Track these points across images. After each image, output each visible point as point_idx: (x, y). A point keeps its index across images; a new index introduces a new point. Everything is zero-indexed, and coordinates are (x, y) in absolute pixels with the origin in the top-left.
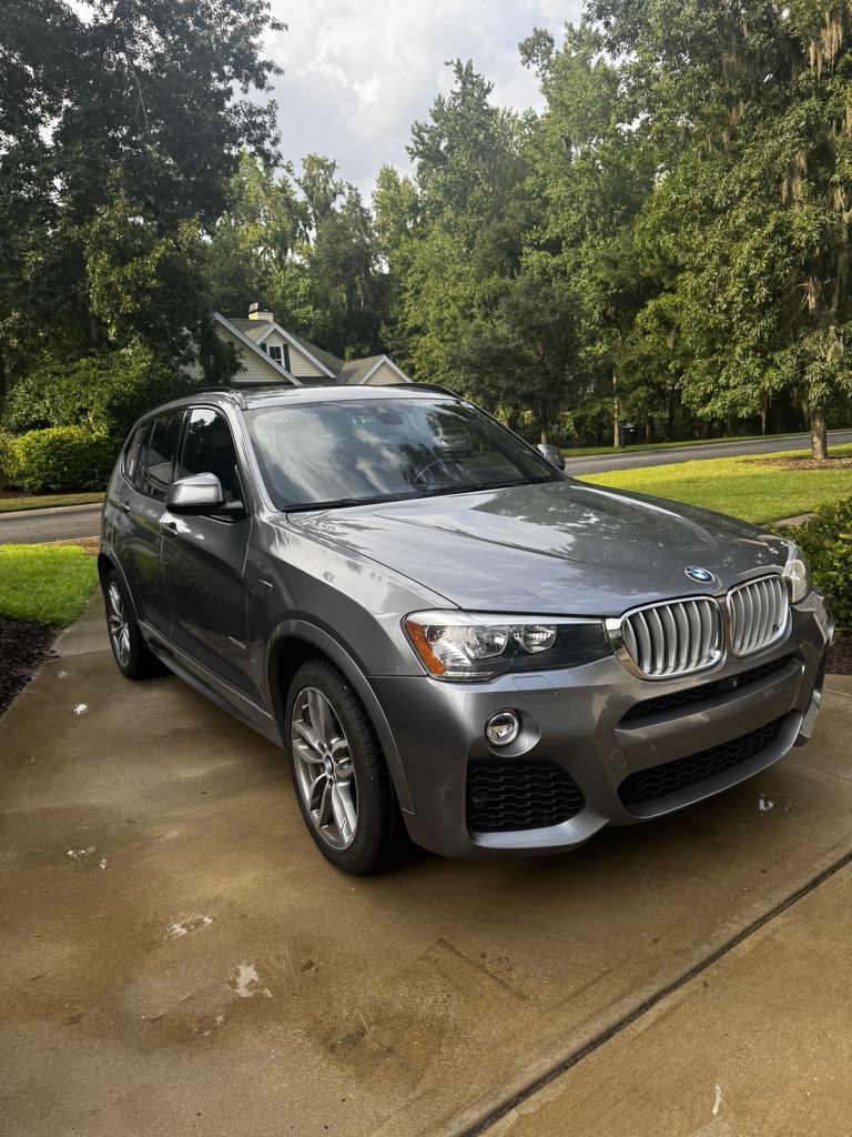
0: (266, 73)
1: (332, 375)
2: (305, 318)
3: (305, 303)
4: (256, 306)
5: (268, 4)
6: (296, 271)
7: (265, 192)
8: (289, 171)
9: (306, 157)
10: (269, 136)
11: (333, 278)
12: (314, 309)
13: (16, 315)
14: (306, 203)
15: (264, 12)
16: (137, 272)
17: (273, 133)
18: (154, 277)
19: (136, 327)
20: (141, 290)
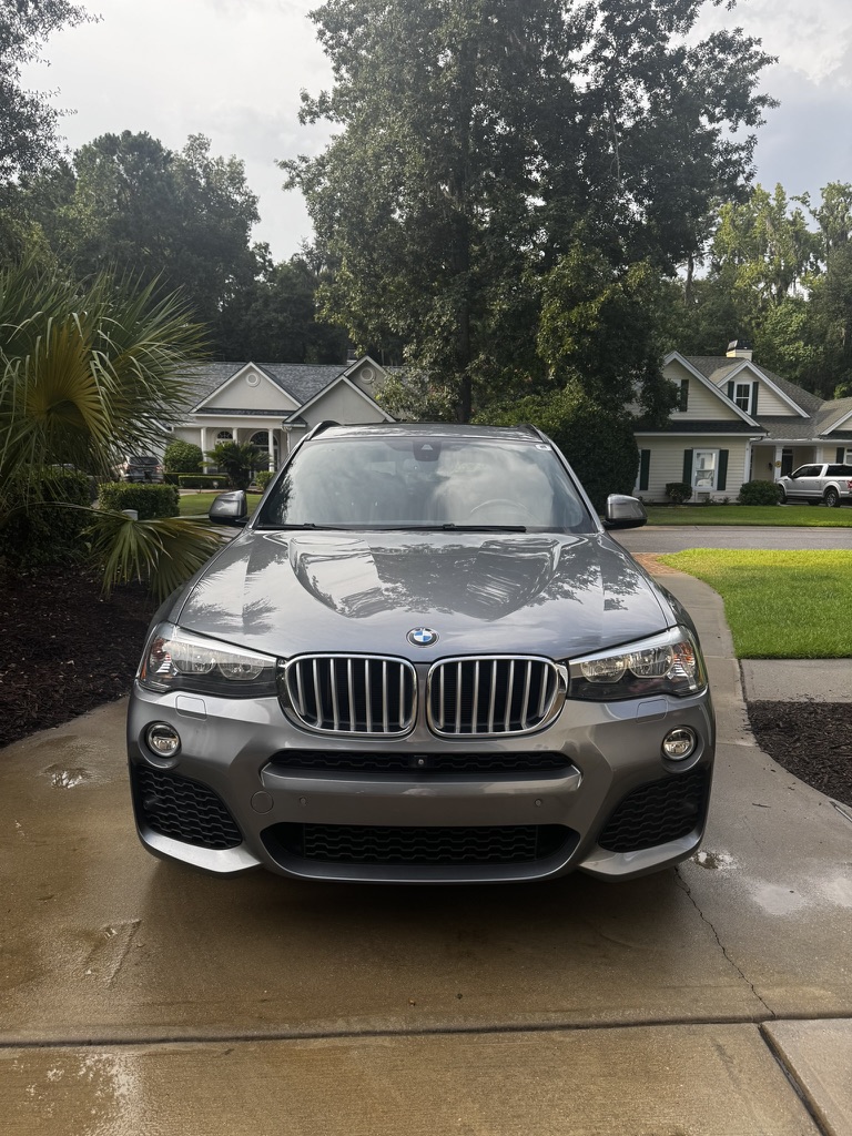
0: (759, 108)
1: (805, 415)
2: (793, 354)
3: (796, 339)
4: (735, 343)
5: (759, 40)
6: (790, 306)
7: (774, 226)
8: (804, 202)
9: (826, 186)
10: (744, 172)
11: (834, 312)
12: (806, 345)
13: (482, 357)
14: (821, 235)
15: (755, 48)
16: (582, 316)
17: (747, 169)
18: (596, 319)
19: (577, 367)
20: (584, 332)
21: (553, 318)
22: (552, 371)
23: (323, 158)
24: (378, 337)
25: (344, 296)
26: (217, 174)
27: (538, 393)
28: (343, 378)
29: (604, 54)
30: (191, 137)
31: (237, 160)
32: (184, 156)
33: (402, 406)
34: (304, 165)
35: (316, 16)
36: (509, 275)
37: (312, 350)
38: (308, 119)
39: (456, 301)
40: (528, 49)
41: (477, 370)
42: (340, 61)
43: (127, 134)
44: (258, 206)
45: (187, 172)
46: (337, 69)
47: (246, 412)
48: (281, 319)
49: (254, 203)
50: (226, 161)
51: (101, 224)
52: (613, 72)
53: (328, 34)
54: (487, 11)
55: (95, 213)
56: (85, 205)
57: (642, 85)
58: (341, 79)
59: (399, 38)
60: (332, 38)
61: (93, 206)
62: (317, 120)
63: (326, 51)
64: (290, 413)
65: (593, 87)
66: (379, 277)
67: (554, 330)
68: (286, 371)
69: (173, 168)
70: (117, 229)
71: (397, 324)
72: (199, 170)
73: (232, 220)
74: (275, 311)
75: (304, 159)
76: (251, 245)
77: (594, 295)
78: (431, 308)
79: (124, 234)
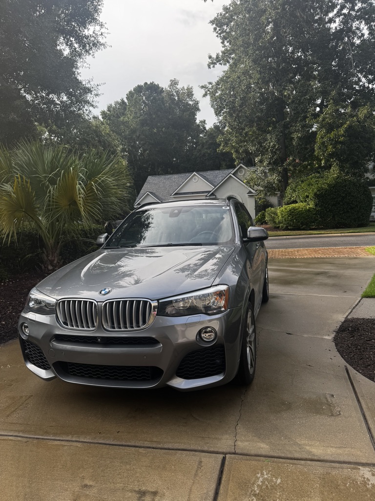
13: (291, 158)
16: (336, 135)
18: (343, 136)
19: (336, 159)
20: (337, 142)
21: (322, 138)
22: (323, 162)
23: (218, 81)
24: (244, 155)
25: (229, 140)
26: (182, 94)
27: (319, 173)
28: (231, 174)
29: (343, 12)
30: (171, 80)
31: (190, 87)
32: (168, 89)
33: (256, 185)
34: (211, 86)
35: (212, 22)
36: (301, 121)
37: (224, 164)
38: (212, 66)
39: (277, 135)
40: (307, 17)
41: (289, 164)
42: (224, 39)
43: (146, 83)
44: (199, 105)
45: (170, 95)
46: (223, 43)
47: (193, 193)
48: (209, 152)
49: (198, 103)
50: (186, 88)
51: (136, 122)
52: (347, 19)
53: (218, 29)
54: (283, 5)
55: (134, 118)
56: (131, 115)
57: (363, 22)
58: (225, 46)
59: (246, 25)
60: (219, 30)
61: (133, 115)
62: (215, 66)
63: (217, 36)
64: (209, 192)
65: (338, 29)
66: (244, 129)
67: (323, 143)
68: (210, 174)
69: (164, 95)
70: (143, 123)
71: (252, 148)
72: (175, 94)
73: (188, 113)
74: (206, 149)
75: (210, 83)
76: (198, 122)
77: (342, 124)
78: (266, 140)
79: (145, 125)
